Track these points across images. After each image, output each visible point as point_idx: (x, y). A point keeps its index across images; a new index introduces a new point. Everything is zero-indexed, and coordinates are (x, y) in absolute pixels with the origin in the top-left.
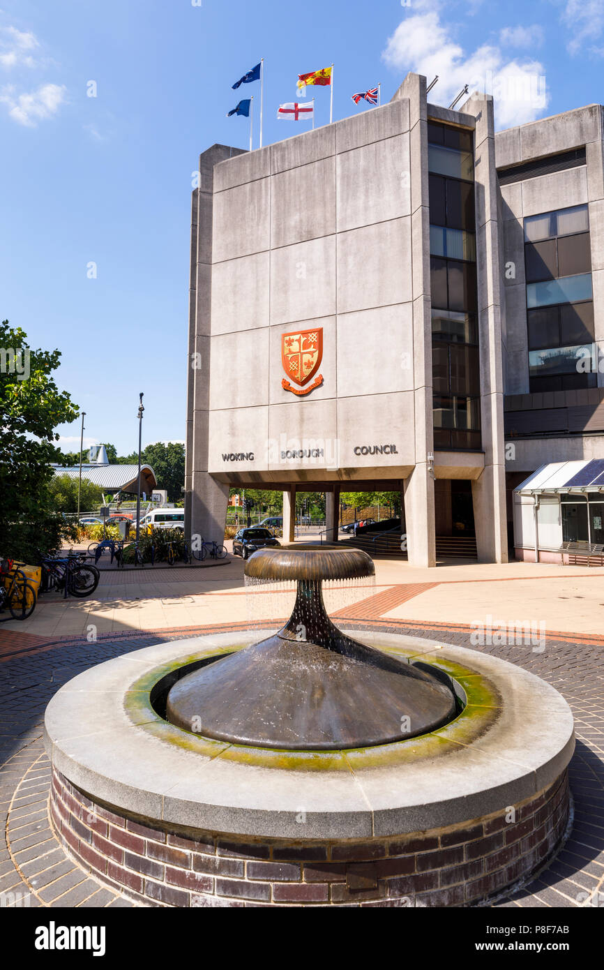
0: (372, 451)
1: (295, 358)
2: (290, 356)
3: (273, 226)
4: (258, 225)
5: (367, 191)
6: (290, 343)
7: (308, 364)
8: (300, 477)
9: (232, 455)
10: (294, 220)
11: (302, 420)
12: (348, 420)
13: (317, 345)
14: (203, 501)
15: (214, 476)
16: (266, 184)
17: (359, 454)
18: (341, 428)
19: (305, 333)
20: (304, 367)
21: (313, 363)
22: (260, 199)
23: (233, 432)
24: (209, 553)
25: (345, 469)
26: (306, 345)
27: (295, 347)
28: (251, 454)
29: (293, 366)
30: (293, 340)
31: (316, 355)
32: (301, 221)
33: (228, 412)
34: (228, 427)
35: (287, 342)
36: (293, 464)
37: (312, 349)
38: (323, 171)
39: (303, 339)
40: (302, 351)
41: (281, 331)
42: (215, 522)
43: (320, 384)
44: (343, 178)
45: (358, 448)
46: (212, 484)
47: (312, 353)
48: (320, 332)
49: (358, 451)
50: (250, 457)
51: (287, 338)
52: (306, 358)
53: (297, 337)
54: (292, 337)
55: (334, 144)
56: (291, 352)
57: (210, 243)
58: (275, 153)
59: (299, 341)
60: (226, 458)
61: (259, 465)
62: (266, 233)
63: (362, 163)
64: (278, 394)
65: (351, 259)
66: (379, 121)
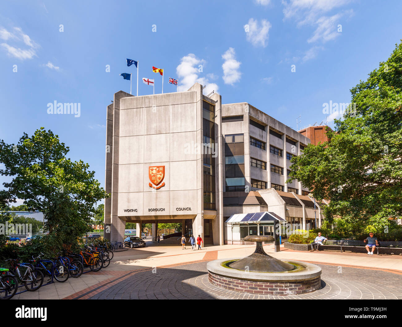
0: (183, 209)
1: (154, 176)
2: (152, 175)
3: (145, 126)
4: (139, 125)
5: (181, 120)
6: (152, 170)
7: (159, 178)
8: (155, 218)
9: (128, 210)
10: (154, 125)
11: (157, 198)
12: (174, 199)
13: (163, 172)
14: (116, 227)
15: (120, 218)
16: (142, 110)
17: (178, 210)
18: (171, 201)
19: (158, 167)
20: (158, 179)
21: (161, 178)
22: (140, 115)
23: (129, 201)
24: (118, 246)
25: (172, 215)
26: (159, 171)
27: (154, 172)
28: (136, 209)
29: (153, 178)
30: (153, 169)
31: (162, 175)
32: (157, 126)
33: (127, 194)
34: (126, 199)
35: (151, 169)
36: (153, 214)
37: (161, 173)
38: (165, 110)
39: (157, 169)
40: (157, 173)
41: (148, 165)
42: (120, 235)
43: (163, 185)
44: (173, 114)
45: (177, 208)
46: (119, 220)
47: (161, 174)
48: (164, 167)
49: (178, 209)
50: (136, 210)
51: (151, 168)
52: (159, 176)
53: (155, 168)
54: (153, 168)
55: (169, 101)
56: (152, 173)
57: (119, 129)
58: (146, 99)
59: (156, 169)
60: (125, 211)
61: (140, 214)
62: (143, 129)
63: (180, 110)
64: (147, 188)
65: (175, 143)
66: (186, 97)
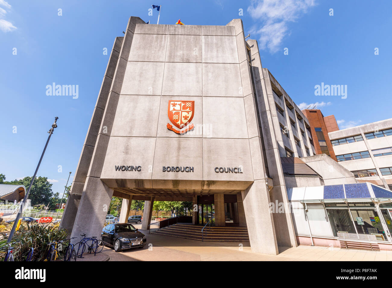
0: (226, 171)
1: (177, 113)
2: (174, 112)
3: (168, 53)
4: (159, 51)
5: (217, 51)
6: (174, 105)
7: (186, 118)
8: (173, 185)
9: (124, 167)
10: (180, 53)
11: (179, 148)
12: (210, 151)
13: (191, 108)
14: (91, 201)
15: (105, 182)
16: (165, 37)
17: (218, 172)
18: (205, 156)
19: (184, 102)
20: (183, 119)
21: (188, 117)
22: (161, 41)
23: (127, 151)
24: (87, 247)
25: (208, 181)
26: (185, 108)
27: (178, 108)
28: (139, 167)
29: (175, 117)
30: (176, 104)
31: (191, 113)
32: (183, 54)
33: (126, 139)
34: (124, 148)
35: (172, 104)
36: (171, 176)
37: (188, 110)
38: (195, 39)
39: (183, 105)
40: (182, 110)
41: (168, 99)
42: (97, 219)
44: (205, 43)
45: (217, 168)
46: (101, 188)
47: (188, 112)
48: (193, 103)
49: (217, 170)
50: (138, 169)
51: (173, 103)
52: (184, 114)
53: (180, 103)
54: (176, 103)
55: (201, 31)
56: (174, 110)
57: (129, 52)
58: (171, 27)
59: (180, 105)
60: (117, 168)
61: (144, 175)
62: (164, 55)
63: (215, 41)
64: (163, 131)
65: (210, 74)
66: (222, 30)
